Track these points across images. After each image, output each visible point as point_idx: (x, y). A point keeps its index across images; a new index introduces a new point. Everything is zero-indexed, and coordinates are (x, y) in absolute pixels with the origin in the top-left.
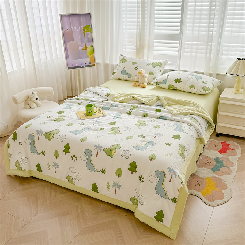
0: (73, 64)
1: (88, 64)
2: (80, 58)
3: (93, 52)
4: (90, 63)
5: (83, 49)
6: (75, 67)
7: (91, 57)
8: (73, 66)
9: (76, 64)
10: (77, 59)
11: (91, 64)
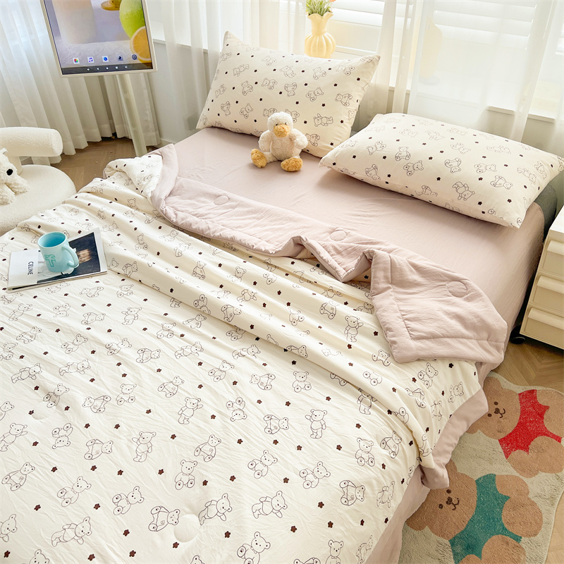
0: (77, 59)
1: (128, 60)
2: (97, 37)
3: (141, 19)
4: (135, 58)
5: (106, 5)
6: (87, 68)
7: (136, 37)
8: (79, 64)
9: (88, 58)
10: (89, 42)
11: (137, 61)
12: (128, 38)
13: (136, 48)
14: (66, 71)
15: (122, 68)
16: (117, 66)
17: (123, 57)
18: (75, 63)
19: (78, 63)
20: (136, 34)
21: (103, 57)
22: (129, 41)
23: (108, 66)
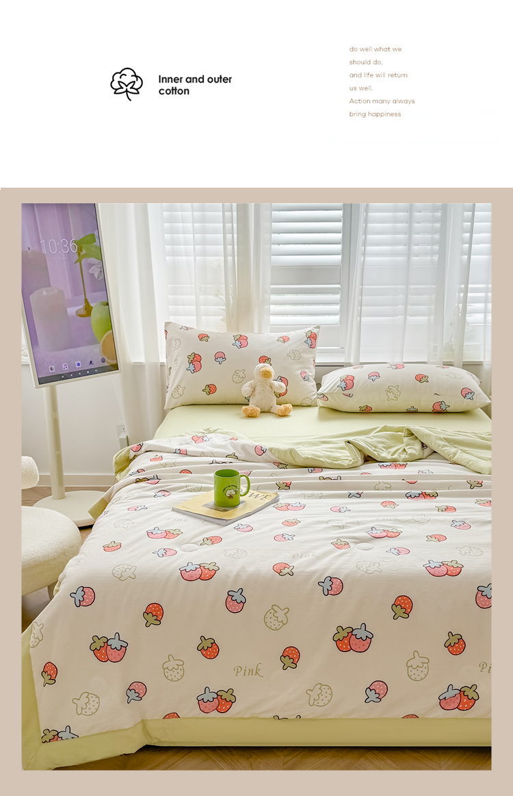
0: (53, 367)
1: (97, 364)
4: (103, 361)
6: (61, 375)
7: (104, 340)
9: (63, 365)
10: (65, 349)
11: (106, 364)
12: (98, 343)
13: (104, 352)
14: (42, 381)
15: (92, 372)
16: (88, 370)
17: (93, 362)
18: (51, 371)
19: (54, 371)
20: (104, 337)
21: (76, 363)
22: (98, 345)
23: (80, 371)
